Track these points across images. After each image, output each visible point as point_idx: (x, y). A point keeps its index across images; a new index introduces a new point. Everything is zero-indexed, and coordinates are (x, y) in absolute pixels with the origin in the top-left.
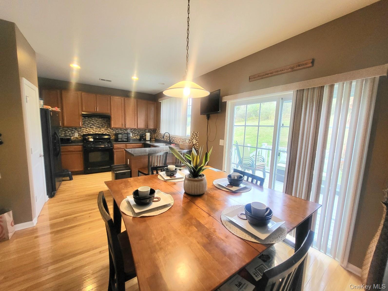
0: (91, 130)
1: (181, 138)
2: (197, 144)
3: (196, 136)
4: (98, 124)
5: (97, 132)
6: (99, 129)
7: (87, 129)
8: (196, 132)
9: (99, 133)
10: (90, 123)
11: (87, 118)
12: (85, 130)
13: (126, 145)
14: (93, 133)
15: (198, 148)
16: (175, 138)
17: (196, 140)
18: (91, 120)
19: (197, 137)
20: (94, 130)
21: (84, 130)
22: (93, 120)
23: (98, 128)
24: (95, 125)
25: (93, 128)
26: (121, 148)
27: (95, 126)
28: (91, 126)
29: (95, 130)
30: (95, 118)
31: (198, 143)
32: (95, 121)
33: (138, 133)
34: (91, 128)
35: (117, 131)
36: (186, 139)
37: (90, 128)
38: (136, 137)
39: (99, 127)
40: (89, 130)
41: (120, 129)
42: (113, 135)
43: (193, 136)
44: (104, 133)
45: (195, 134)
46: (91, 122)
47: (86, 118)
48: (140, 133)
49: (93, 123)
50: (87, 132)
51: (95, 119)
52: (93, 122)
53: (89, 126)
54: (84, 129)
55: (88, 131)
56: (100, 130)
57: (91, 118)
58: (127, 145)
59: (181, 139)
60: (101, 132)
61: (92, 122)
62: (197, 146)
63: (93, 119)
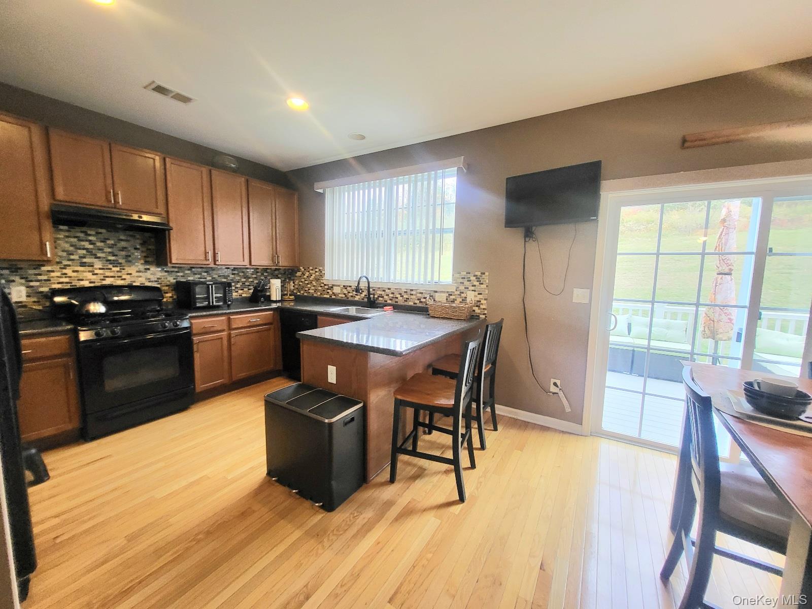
0: (84, 272)
1: (412, 290)
2: (483, 302)
3: (477, 283)
4: (109, 250)
5: (108, 282)
6: (118, 269)
7: (68, 271)
8: (478, 274)
9: (114, 284)
10: (80, 249)
11: (65, 228)
12: (58, 274)
13: (229, 319)
14: (92, 285)
15: (486, 312)
16: (387, 291)
17: (479, 294)
18: (82, 235)
19: (484, 286)
20: (96, 271)
21: (52, 274)
22: (90, 235)
23: (110, 266)
24: (99, 255)
25: (92, 266)
26: (215, 329)
27: (99, 258)
28: (84, 260)
29: (101, 271)
30: (100, 230)
31: (485, 299)
32: (101, 242)
33: (243, 280)
34: (83, 264)
35: (181, 274)
36: (436, 292)
37: (81, 266)
38: (240, 292)
39: (115, 263)
40: (75, 274)
41: (189, 270)
42: (166, 288)
43: (467, 283)
44: (134, 284)
45: (473, 278)
46: (83, 243)
47: (61, 227)
48: (251, 280)
49: (91, 246)
50: (67, 280)
51: (98, 233)
52: (91, 242)
53: (73, 260)
54: (53, 271)
55: (70, 277)
56: (119, 274)
57: (84, 229)
58: (231, 317)
59: (412, 292)
60: (125, 279)
61: (87, 245)
62: (484, 309)
63: (89, 232)
